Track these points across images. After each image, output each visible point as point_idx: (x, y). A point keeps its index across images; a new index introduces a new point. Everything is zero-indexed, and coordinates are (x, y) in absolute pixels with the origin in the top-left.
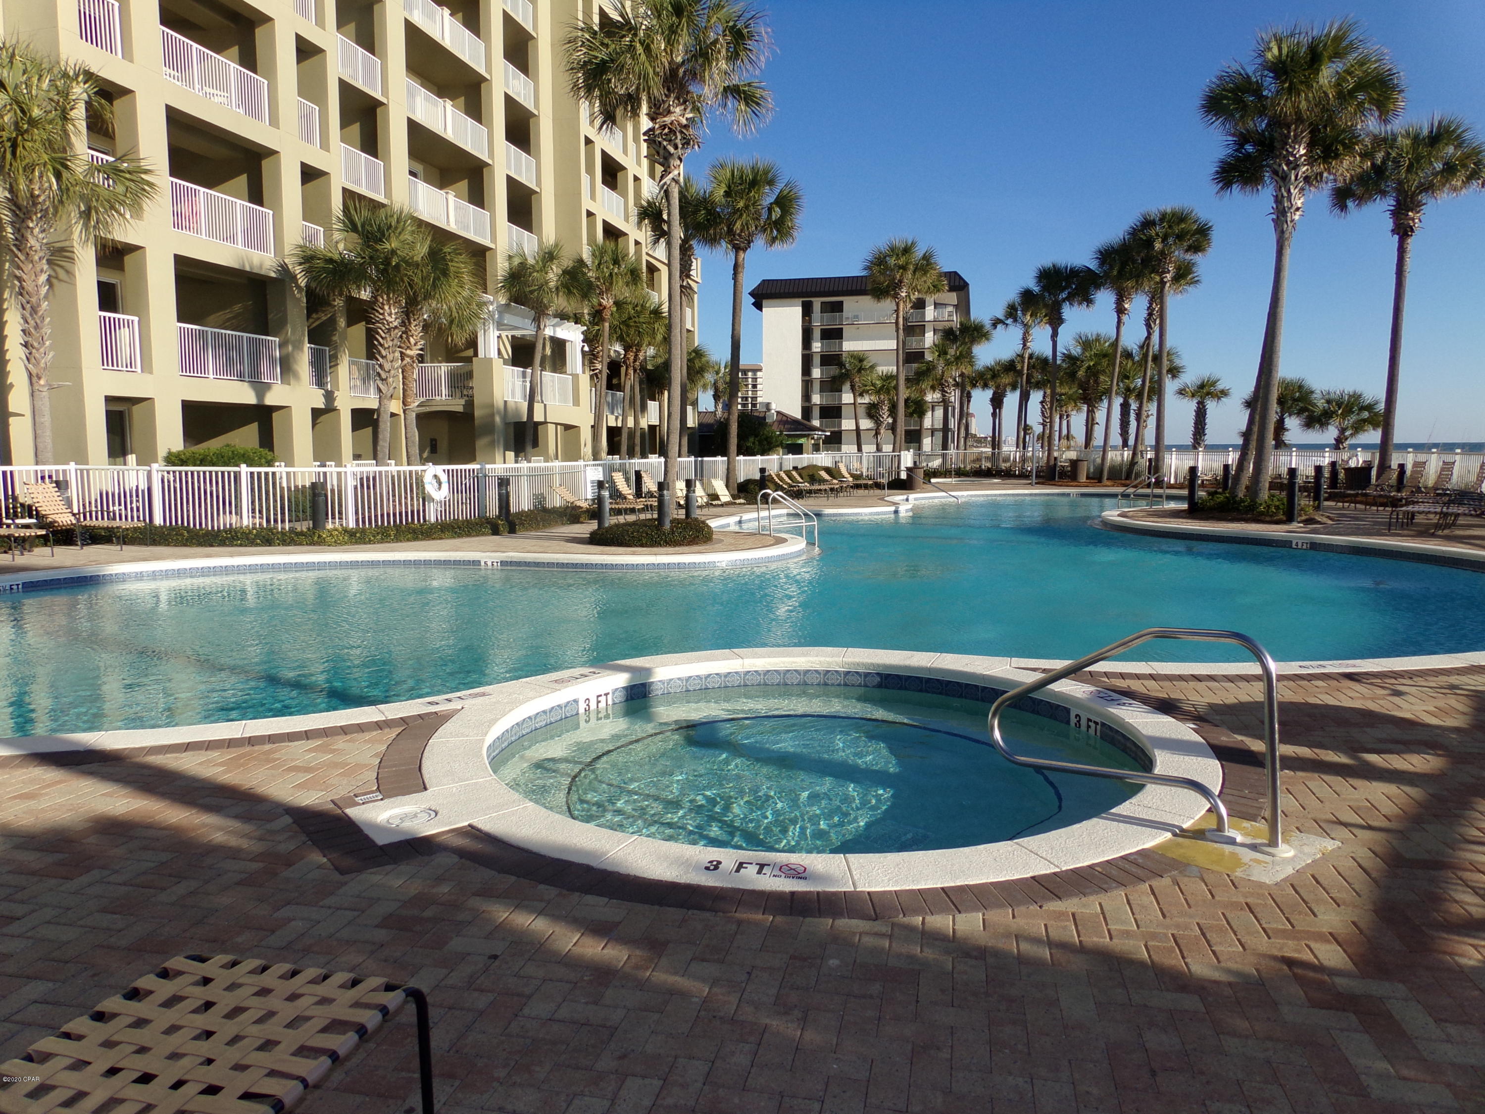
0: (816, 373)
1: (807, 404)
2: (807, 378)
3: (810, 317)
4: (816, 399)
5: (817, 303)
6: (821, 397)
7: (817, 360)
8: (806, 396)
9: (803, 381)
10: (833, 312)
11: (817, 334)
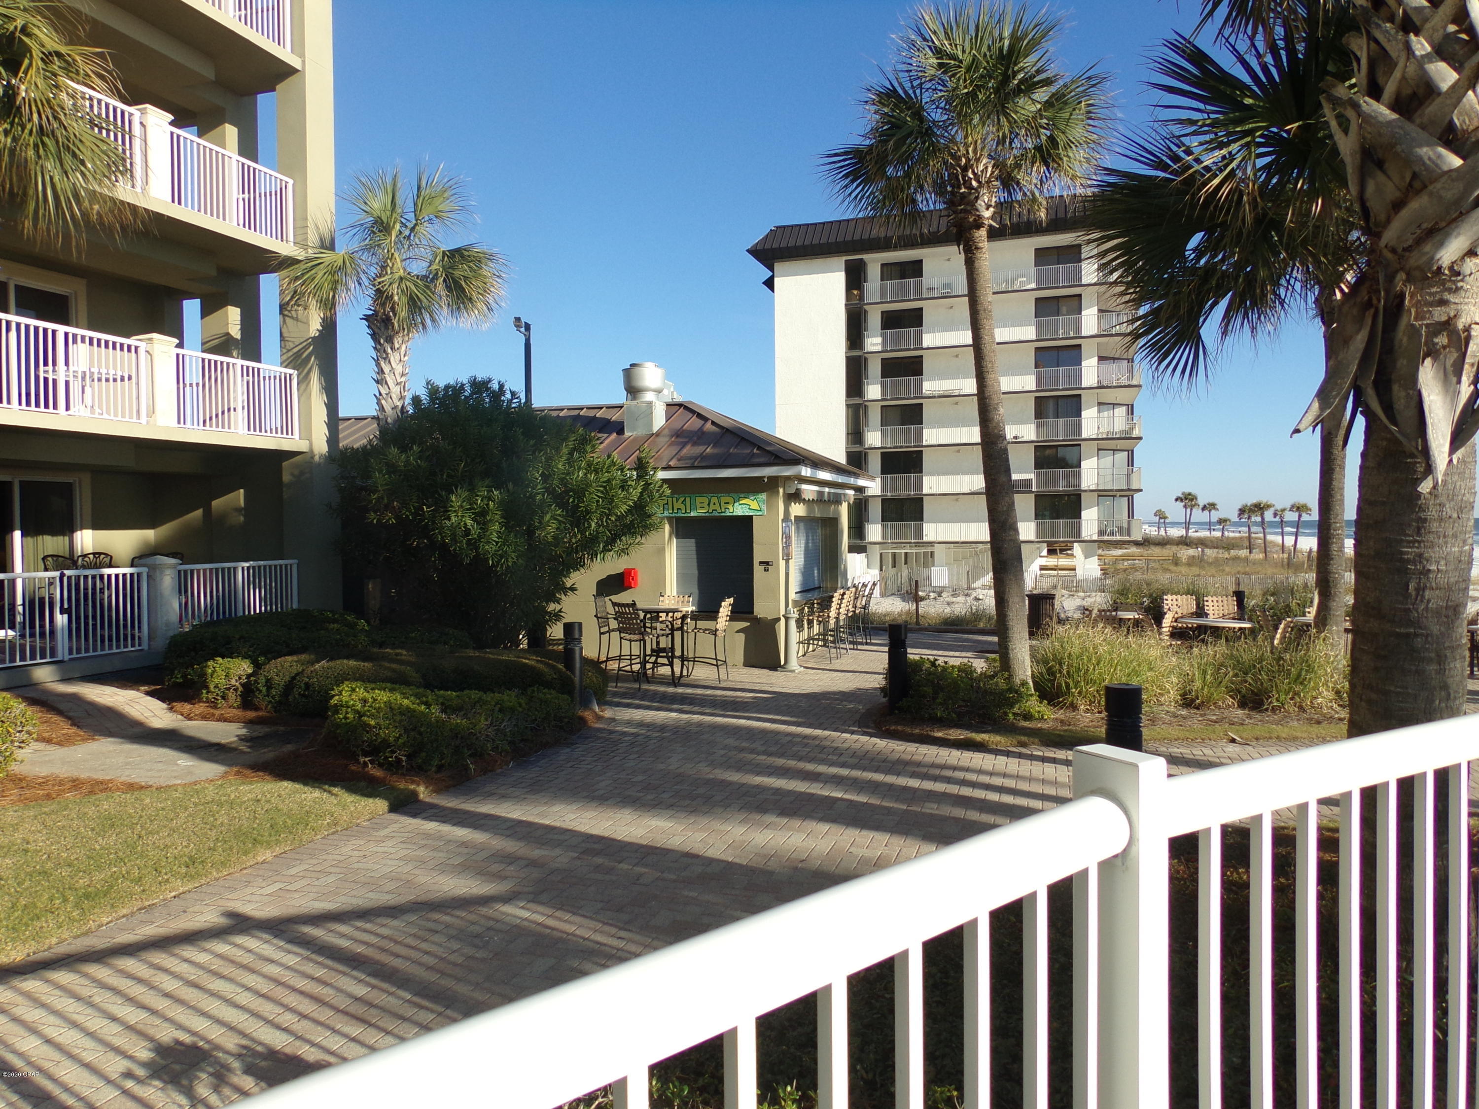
0: (873, 391)
1: (856, 448)
2: (856, 401)
3: (860, 288)
4: (874, 438)
5: (874, 262)
6: (884, 434)
7: (875, 368)
8: (855, 434)
9: (848, 406)
10: (903, 277)
11: (874, 319)
